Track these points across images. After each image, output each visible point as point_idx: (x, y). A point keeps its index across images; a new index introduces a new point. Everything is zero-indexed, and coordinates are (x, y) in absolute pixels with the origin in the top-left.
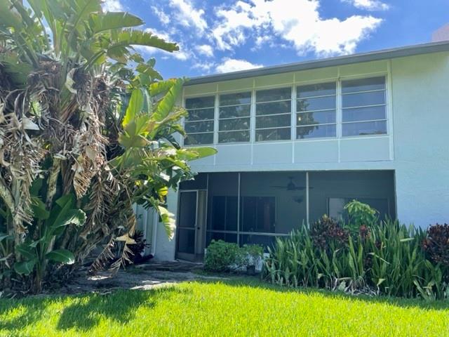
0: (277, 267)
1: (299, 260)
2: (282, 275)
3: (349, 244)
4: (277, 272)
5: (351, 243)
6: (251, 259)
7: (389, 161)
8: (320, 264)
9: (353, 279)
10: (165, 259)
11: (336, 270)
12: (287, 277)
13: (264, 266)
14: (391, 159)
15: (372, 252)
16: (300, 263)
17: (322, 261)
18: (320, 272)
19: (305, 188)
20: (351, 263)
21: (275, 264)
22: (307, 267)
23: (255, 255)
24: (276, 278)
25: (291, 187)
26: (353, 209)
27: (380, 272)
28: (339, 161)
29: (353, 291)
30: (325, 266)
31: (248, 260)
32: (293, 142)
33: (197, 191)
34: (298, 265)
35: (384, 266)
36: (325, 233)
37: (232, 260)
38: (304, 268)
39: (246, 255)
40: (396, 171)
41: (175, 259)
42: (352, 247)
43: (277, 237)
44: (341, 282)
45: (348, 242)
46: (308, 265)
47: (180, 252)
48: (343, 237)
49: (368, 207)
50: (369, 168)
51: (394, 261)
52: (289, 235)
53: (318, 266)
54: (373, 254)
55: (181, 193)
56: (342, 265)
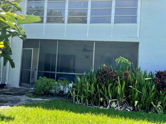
0: (76, 93)
1: (89, 89)
2: (79, 98)
3: (118, 81)
4: (76, 97)
5: (119, 80)
6: (62, 87)
7: (137, 37)
8: (101, 92)
9: (119, 100)
10: (13, 86)
11: (110, 95)
12: (82, 99)
13: (69, 92)
14: (138, 36)
15: (131, 85)
16: (90, 91)
17: (102, 90)
18: (101, 97)
19: (93, 51)
20: (119, 92)
21: (75, 91)
22: (94, 94)
23: (64, 85)
24: (76, 100)
25: (84, 50)
26: (120, 61)
27: (134, 97)
28: (111, 37)
29: (119, 107)
30: (104, 93)
31: (60, 88)
32: (88, 25)
33: (33, 49)
34: (89, 92)
35: (137, 94)
36: (105, 74)
37: (51, 88)
38: (92, 94)
39: (59, 85)
40: (140, 43)
41: (20, 86)
42: (119, 82)
43: (78, 75)
44: (112, 101)
45: (117, 80)
46: (95, 92)
47: (22, 82)
48: (115, 77)
49: (127, 60)
50: (126, 41)
51: (143, 91)
52: (83, 74)
53: (100, 93)
54: (131, 87)
55: (24, 50)
56: (113, 91)
